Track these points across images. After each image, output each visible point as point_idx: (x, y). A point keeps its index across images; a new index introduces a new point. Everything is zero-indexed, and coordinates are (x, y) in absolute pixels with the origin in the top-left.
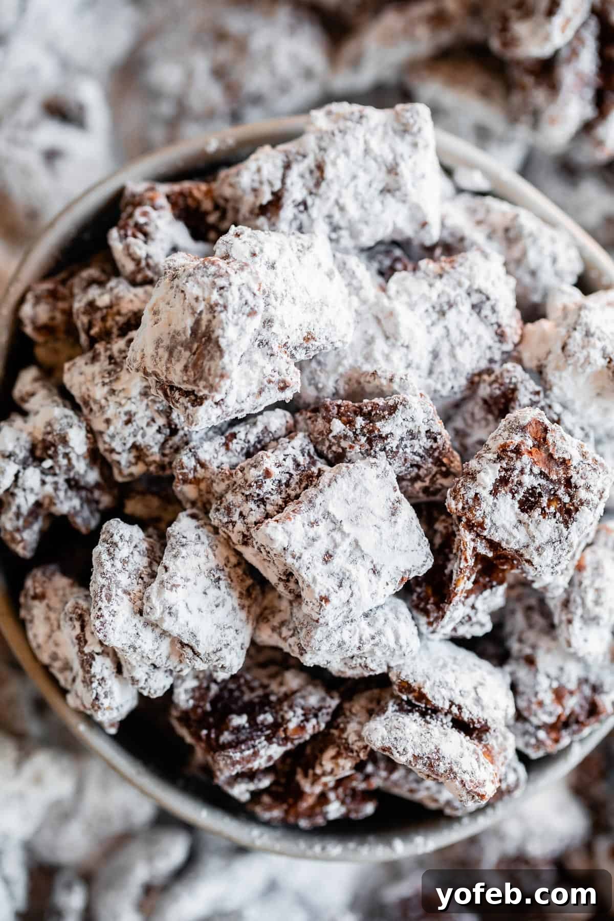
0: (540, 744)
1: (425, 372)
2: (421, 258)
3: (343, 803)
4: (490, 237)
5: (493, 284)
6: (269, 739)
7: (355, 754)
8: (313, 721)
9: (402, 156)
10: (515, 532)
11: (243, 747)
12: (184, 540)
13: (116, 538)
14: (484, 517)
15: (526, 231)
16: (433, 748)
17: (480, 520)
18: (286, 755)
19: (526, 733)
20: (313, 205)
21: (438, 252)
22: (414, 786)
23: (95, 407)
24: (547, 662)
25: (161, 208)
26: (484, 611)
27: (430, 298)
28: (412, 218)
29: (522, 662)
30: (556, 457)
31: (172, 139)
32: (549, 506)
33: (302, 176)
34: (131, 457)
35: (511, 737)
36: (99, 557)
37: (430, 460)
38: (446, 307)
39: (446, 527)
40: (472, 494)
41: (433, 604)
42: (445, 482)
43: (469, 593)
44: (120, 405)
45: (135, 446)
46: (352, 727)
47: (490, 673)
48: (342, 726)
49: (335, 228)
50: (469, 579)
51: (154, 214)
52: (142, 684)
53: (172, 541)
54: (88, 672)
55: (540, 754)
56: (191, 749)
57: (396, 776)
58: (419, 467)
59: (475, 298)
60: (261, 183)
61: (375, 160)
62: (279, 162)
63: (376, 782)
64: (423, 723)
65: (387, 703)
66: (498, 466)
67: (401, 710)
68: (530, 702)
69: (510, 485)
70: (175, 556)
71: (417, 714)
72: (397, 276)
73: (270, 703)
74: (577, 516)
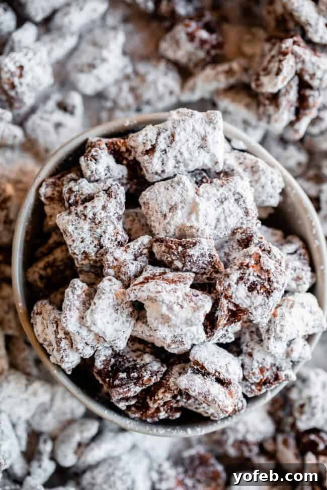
0: (252, 391)
1: (213, 227)
2: (215, 178)
3: (166, 412)
4: (244, 170)
5: (245, 191)
6: (135, 384)
7: (172, 392)
8: (155, 377)
9: (209, 133)
10: (246, 300)
11: (124, 387)
12: (104, 291)
13: (76, 286)
14: (232, 293)
15: (261, 169)
16: (207, 390)
17: (231, 295)
18: (142, 391)
19: (247, 386)
20: (169, 151)
21: (222, 175)
22: (198, 406)
23: (68, 235)
24: (258, 356)
25: (103, 149)
26: (231, 332)
27: (217, 196)
28: (211, 160)
29: (247, 355)
30: (264, 269)
31: (110, 119)
32: (260, 290)
33: (165, 139)
34: (83, 257)
35: (240, 388)
36: (68, 293)
37: (210, 266)
38: (224, 200)
39: (216, 296)
40: (227, 284)
41: (210, 329)
42: (217, 276)
43: (225, 325)
44: (79, 234)
45: (84, 252)
46: (172, 380)
47: (233, 359)
48: (167, 379)
49: (178, 162)
50: (225, 319)
51: (100, 151)
53: (99, 291)
54: (59, 346)
55: (253, 395)
56: (102, 386)
57: (190, 402)
58: (205, 269)
59: (237, 196)
60: (147, 140)
61: (197, 133)
62: (155, 132)
63: (181, 404)
64: (203, 379)
65: (188, 370)
66: (239, 272)
67: (194, 373)
68: (249, 372)
69: (244, 280)
70: (99, 298)
71: (201, 375)
72: (203, 185)
73: (136, 368)
74: (273, 294)
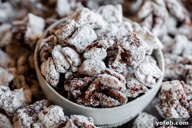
10: (128, 48)
17: (123, 45)
26: (122, 67)
30: (137, 38)
32: (135, 45)
38: (120, 26)
40: (122, 41)
52: (59, 68)
66: (127, 38)
69: (129, 41)
74: (139, 46)
